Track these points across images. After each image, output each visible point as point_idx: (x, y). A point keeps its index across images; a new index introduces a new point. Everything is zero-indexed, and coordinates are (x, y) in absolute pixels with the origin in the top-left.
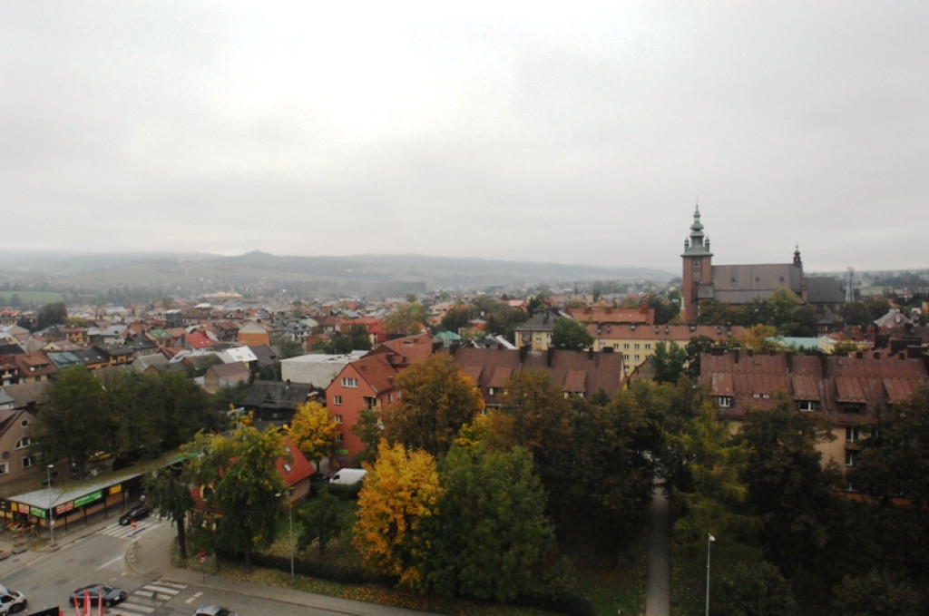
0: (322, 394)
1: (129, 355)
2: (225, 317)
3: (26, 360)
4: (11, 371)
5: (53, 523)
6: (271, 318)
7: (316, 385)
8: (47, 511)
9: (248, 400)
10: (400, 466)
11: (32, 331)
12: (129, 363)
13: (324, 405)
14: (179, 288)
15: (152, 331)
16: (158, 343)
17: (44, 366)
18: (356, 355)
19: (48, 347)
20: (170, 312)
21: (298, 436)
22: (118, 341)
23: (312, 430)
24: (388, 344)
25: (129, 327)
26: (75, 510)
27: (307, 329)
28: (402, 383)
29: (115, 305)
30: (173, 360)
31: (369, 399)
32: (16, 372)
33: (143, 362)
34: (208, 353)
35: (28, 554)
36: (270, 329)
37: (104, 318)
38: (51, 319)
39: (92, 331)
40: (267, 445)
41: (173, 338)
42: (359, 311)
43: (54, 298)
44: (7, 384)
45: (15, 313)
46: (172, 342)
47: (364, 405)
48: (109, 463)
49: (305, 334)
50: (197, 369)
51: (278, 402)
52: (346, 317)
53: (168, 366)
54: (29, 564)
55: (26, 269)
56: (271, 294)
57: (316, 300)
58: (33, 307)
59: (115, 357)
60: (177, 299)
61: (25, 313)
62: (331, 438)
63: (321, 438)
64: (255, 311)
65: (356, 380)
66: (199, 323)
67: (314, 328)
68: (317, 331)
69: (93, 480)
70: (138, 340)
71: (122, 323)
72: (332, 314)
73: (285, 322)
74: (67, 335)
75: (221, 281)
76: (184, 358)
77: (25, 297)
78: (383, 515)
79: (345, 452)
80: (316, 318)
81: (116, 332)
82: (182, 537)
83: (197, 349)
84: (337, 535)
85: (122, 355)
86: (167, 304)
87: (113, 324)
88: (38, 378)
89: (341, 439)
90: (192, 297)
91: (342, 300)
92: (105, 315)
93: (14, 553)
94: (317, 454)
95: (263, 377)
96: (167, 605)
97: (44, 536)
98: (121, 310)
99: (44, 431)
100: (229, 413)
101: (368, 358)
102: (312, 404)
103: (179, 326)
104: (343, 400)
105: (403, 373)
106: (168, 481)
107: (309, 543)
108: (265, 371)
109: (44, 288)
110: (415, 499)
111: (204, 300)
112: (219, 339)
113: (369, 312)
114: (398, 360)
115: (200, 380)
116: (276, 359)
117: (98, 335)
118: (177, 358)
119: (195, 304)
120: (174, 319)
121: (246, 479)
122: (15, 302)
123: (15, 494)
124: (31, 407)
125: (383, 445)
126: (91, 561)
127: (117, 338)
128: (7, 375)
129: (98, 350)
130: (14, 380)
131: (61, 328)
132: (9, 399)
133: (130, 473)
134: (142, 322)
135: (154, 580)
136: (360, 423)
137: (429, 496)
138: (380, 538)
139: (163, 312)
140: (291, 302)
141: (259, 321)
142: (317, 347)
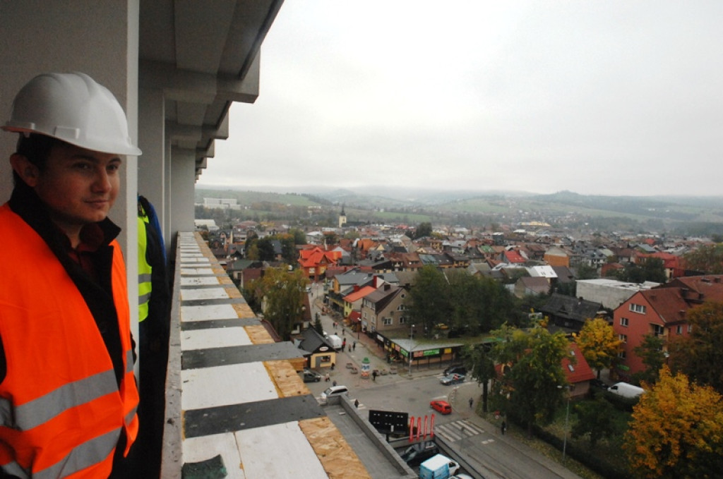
0: (609, 314)
1: (466, 262)
2: (535, 241)
3: (408, 257)
4: (399, 263)
5: (411, 361)
6: (572, 245)
7: (605, 305)
8: (409, 353)
9: (547, 308)
10: (681, 395)
11: (413, 239)
12: (465, 267)
13: (611, 324)
14: (504, 217)
15: (482, 247)
16: (485, 256)
17: (417, 262)
18: (648, 285)
19: (419, 251)
20: (495, 234)
21: (584, 344)
22: (460, 251)
23: (597, 343)
24: (683, 279)
25: (468, 242)
26: (423, 358)
27: (604, 257)
28: (694, 317)
29: (462, 227)
30: (494, 269)
31: (656, 327)
32: (402, 264)
33: (474, 268)
34: (519, 267)
35: (397, 376)
36: (571, 254)
37: (454, 235)
38: (423, 232)
39: (445, 243)
40: (556, 345)
41: (496, 253)
42: (657, 246)
43: (425, 219)
44: (397, 270)
45: (405, 227)
46: (495, 256)
47: (650, 331)
48: (446, 332)
49: (601, 261)
50: (510, 278)
51: (570, 314)
52: (642, 251)
53: (490, 273)
54: (397, 382)
55: (412, 200)
56: (574, 226)
57: (615, 233)
58: (414, 225)
59: (457, 262)
60: (501, 225)
61: (410, 228)
62: (614, 353)
63: (605, 351)
64: (560, 238)
65: (645, 307)
66: (515, 244)
67: (609, 258)
68: (611, 260)
69: (436, 341)
70: (473, 252)
71: (464, 239)
72: (629, 246)
73: (584, 249)
74: (431, 244)
75: (535, 213)
76: (502, 269)
77: (411, 218)
78: (656, 434)
79: (627, 368)
80: (612, 249)
81: (460, 245)
82: (485, 396)
83: (512, 263)
84: (608, 436)
85: (461, 261)
86: (494, 228)
87: (459, 239)
88: (413, 269)
89: (624, 356)
90: (512, 224)
91: (640, 235)
92: (454, 232)
93: (390, 373)
94: (600, 363)
95: (560, 292)
96: (470, 439)
97: (406, 368)
98: (464, 230)
99: (412, 303)
100: (530, 315)
101: (660, 289)
102: (600, 321)
103: (501, 245)
104: (629, 324)
105: (696, 308)
106: (480, 354)
107: (582, 434)
108: (562, 287)
109: (421, 212)
110: (695, 431)
111: (521, 227)
112: (529, 257)
113: (667, 248)
114: (693, 296)
115: (511, 287)
116: (573, 279)
117: (448, 246)
118: (497, 268)
119: (514, 230)
120: (499, 239)
121: (536, 367)
122: (406, 221)
123: (395, 338)
124: (407, 287)
125: (664, 371)
126: (429, 393)
127: (460, 249)
128: (397, 265)
129: (447, 256)
130: (400, 269)
131: (428, 238)
132: (397, 280)
133: (458, 343)
134: (476, 240)
135: (465, 420)
136: (643, 345)
137: (712, 433)
138: (651, 454)
139: (491, 234)
140: (592, 233)
141: (562, 247)
142: (609, 274)
